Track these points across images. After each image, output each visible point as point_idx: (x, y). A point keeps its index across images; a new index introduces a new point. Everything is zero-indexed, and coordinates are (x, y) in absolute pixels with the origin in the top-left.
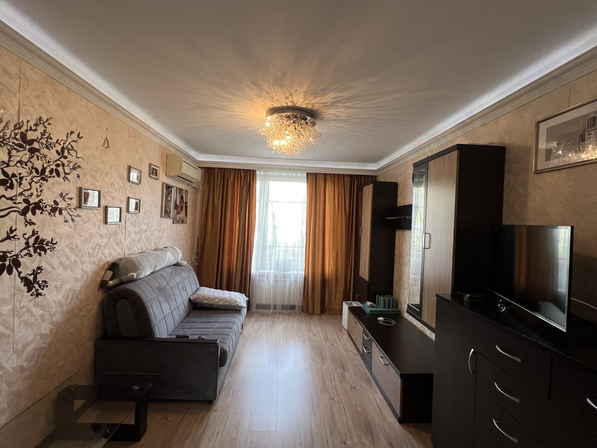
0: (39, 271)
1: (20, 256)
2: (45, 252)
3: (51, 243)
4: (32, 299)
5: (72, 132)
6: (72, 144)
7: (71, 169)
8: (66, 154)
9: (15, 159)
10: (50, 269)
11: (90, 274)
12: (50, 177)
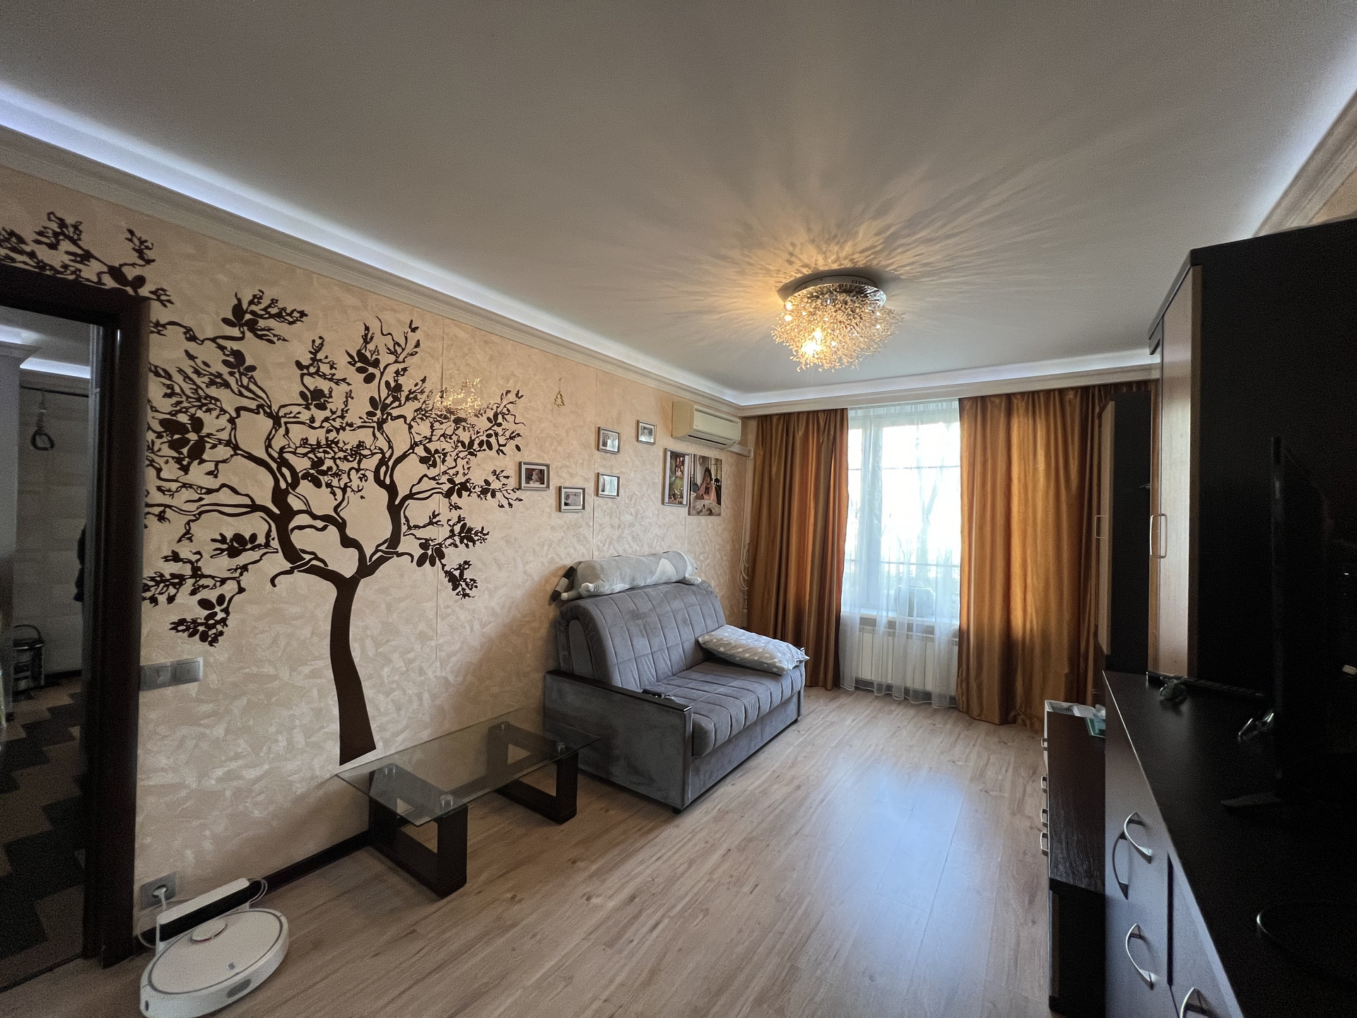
0: (467, 566)
1: (443, 546)
2: (474, 544)
3: (481, 532)
4: (459, 600)
5: (508, 392)
6: (509, 406)
7: (508, 439)
8: (500, 420)
9: (438, 433)
10: (480, 565)
11: (536, 578)
12: (479, 451)
